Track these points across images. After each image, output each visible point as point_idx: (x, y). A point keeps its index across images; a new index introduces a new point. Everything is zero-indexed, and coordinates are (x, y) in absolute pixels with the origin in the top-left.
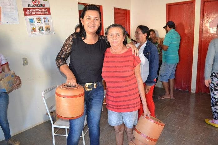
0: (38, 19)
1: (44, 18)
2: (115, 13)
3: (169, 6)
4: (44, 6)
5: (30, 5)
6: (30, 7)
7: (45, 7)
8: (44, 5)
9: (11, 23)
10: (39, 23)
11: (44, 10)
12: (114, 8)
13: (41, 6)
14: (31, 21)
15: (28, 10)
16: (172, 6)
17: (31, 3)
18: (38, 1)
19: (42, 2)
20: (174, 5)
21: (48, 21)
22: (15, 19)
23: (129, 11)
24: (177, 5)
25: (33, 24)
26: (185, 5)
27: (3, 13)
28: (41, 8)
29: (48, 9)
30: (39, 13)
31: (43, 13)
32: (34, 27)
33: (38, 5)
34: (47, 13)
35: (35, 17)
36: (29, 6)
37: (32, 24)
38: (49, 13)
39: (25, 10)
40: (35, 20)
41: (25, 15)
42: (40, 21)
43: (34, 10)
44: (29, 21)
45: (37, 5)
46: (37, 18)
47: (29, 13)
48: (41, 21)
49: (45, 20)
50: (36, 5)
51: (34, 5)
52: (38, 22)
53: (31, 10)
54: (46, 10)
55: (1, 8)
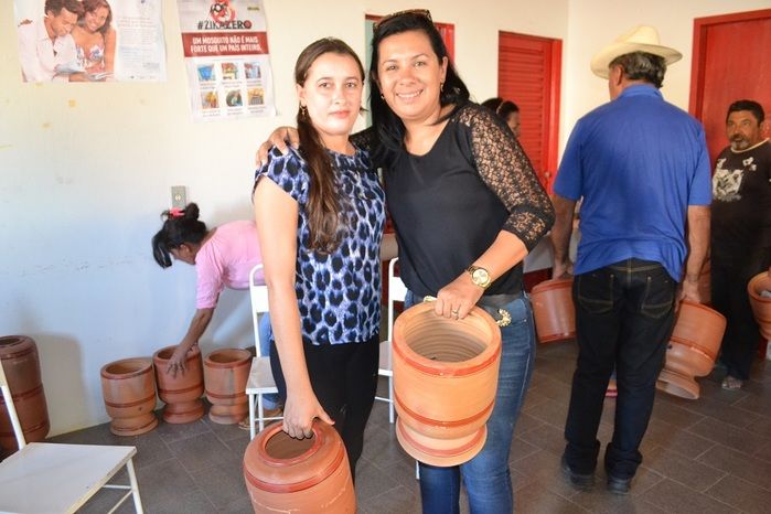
0: (228, 67)
1: (247, 66)
2: (503, 49)
4: (249, 27)
5: (204, 25)
6: (203, 31)
7: (254, 29)
8: (248, 25)
9: (142, 78)
10: (228, 80)
11: (248, 39)
13: (240, 26)
14: (205, 73)
15: (197, 41)
16: (715, 27)
17: (206, 17)
18: (229, 13)
19: (242, 16)
20: (722, 23)
21: (259, 73)
22: (156, 66)
23: (560, 43)
24: (735, 25)
25: (209, 82)
27: (122, 48)
28: (239, 35)
29: (263, 38)
30: (232, 48)
31: (244, 48)
32: (211, 93)
33: (231, 25)
34: (257, 47)
35: (217, 62)
36: (200, 26)
37: (205, 82)
38: (265, 50)
39: (188, 38)
40: (218, 72)
41: (188, 54)
42: (232, 75)
43: (216, 40)
44: (196, 75)
45: (228, 23)
46: (223, 66)
47: (198, 49)
48: (235, 72)
49: (250, 71)
50: (222, 24)
51: (218, 25)
52: (225, 78)
53: (206, 40)
54: (255, 39)
55: (115, 32)
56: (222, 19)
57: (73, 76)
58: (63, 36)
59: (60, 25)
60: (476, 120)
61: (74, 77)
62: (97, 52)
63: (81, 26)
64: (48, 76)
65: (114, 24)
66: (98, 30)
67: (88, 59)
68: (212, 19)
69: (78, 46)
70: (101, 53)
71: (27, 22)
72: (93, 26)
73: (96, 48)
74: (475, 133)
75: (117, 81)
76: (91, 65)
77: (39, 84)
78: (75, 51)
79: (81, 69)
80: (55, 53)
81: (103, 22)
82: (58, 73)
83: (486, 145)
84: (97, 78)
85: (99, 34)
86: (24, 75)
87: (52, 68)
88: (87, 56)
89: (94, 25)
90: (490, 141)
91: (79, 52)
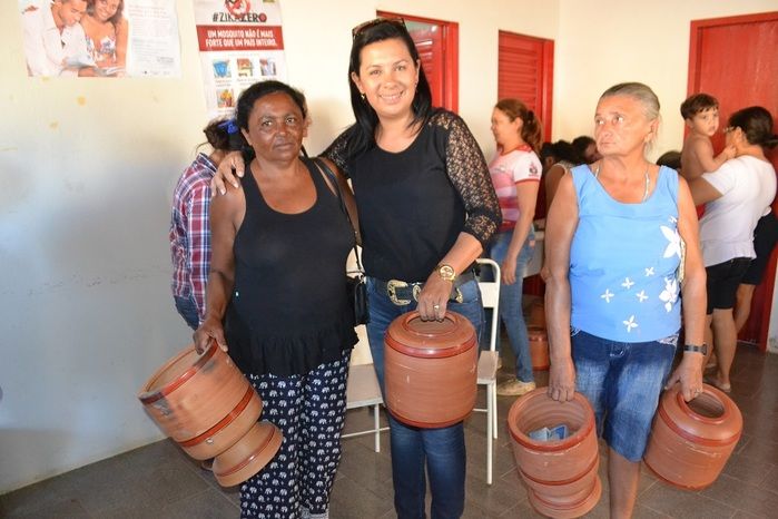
0: (243, 63)
2: (502, 49)
3: (701, 28)
4: (265, 21)
5: (219, 17)
6: (218, 23)
7: (269, 23)
8: (263, 18)
9: (156, 73)
10: (243, 77)
11: (263, 34)
12: (500, 32)
13: (255, 19)
14: (221, 69)
15: (212, 34)
17: (221, 8)
18: (244, 4)
19: (257, 9)
20: (718, 26)
21: (274, 70)
22: (170, 61)
23: (552, 43)
24: (731, 28)
25: (225, 78)
26: (763, 27)
27: (135, 40)
28: (254, 28)
29: (278, 32)
30: (247, 43)
31: (259, 43)
32: (227, 91)
33: (246, 18)
34: (272, 42)
35: (232, 57)
36: (215, 18)
37: (220, 79)
38: (280, 46)
39: (203, 31)
40: (233, 68)
41: (203, 48)
42: (248, 71)
43: (232, 34)
44: (212, 71)
45: (243, 15)
46: (238, 61)
47: (213, 43)
48: (251, 69)
49: (266, 67)
50: (237, 17)
51: (233, 17)
52: (240, 75)
53: (220, 34)
54: (270, 34)
55: (127, 22)
56: (238, 12)
57: (83, 70)
58: (72, 25)
59: (68, 13)
60: (454, 125)
61: (83, 72)
62: (108, 44)
63: (91, 14)
64: (56, 71)
65: (126, 14)
66: (109, 20)
67: (99, 51)
68: (226, 11)
69: (88, 37)
70: (112, 46)
71: (32, 9)
72: (104, 16)
73: (107, 39)
74: (452, 136)
75: (130, 77)
76: (101, 58)
77: (45, 79)
78: (85, 43)
79: (91, 63)
80: (63, 44)
81: (114, 11)
82: (67, 66)
83: (461, 148)
84: (108, 73)
85: (110, 24)
86: (29, 68)
87: (60, 61)
88: (98, 47)
89: (105, 14)
90: (464, 145)
91: (89, 43)
